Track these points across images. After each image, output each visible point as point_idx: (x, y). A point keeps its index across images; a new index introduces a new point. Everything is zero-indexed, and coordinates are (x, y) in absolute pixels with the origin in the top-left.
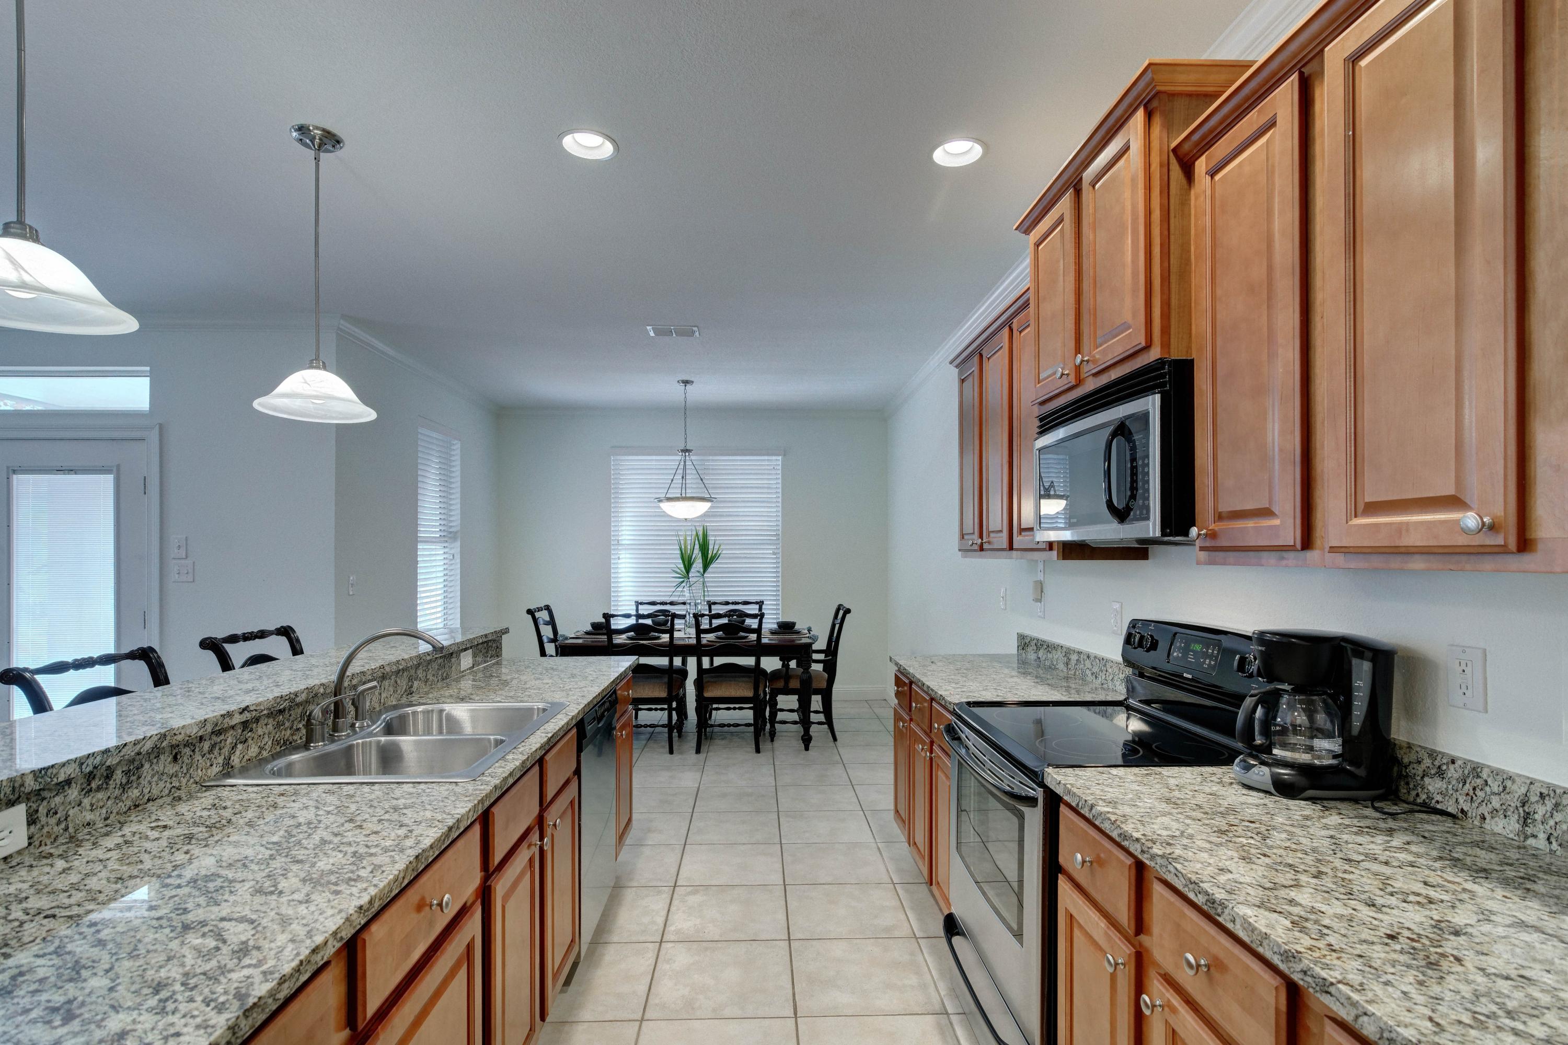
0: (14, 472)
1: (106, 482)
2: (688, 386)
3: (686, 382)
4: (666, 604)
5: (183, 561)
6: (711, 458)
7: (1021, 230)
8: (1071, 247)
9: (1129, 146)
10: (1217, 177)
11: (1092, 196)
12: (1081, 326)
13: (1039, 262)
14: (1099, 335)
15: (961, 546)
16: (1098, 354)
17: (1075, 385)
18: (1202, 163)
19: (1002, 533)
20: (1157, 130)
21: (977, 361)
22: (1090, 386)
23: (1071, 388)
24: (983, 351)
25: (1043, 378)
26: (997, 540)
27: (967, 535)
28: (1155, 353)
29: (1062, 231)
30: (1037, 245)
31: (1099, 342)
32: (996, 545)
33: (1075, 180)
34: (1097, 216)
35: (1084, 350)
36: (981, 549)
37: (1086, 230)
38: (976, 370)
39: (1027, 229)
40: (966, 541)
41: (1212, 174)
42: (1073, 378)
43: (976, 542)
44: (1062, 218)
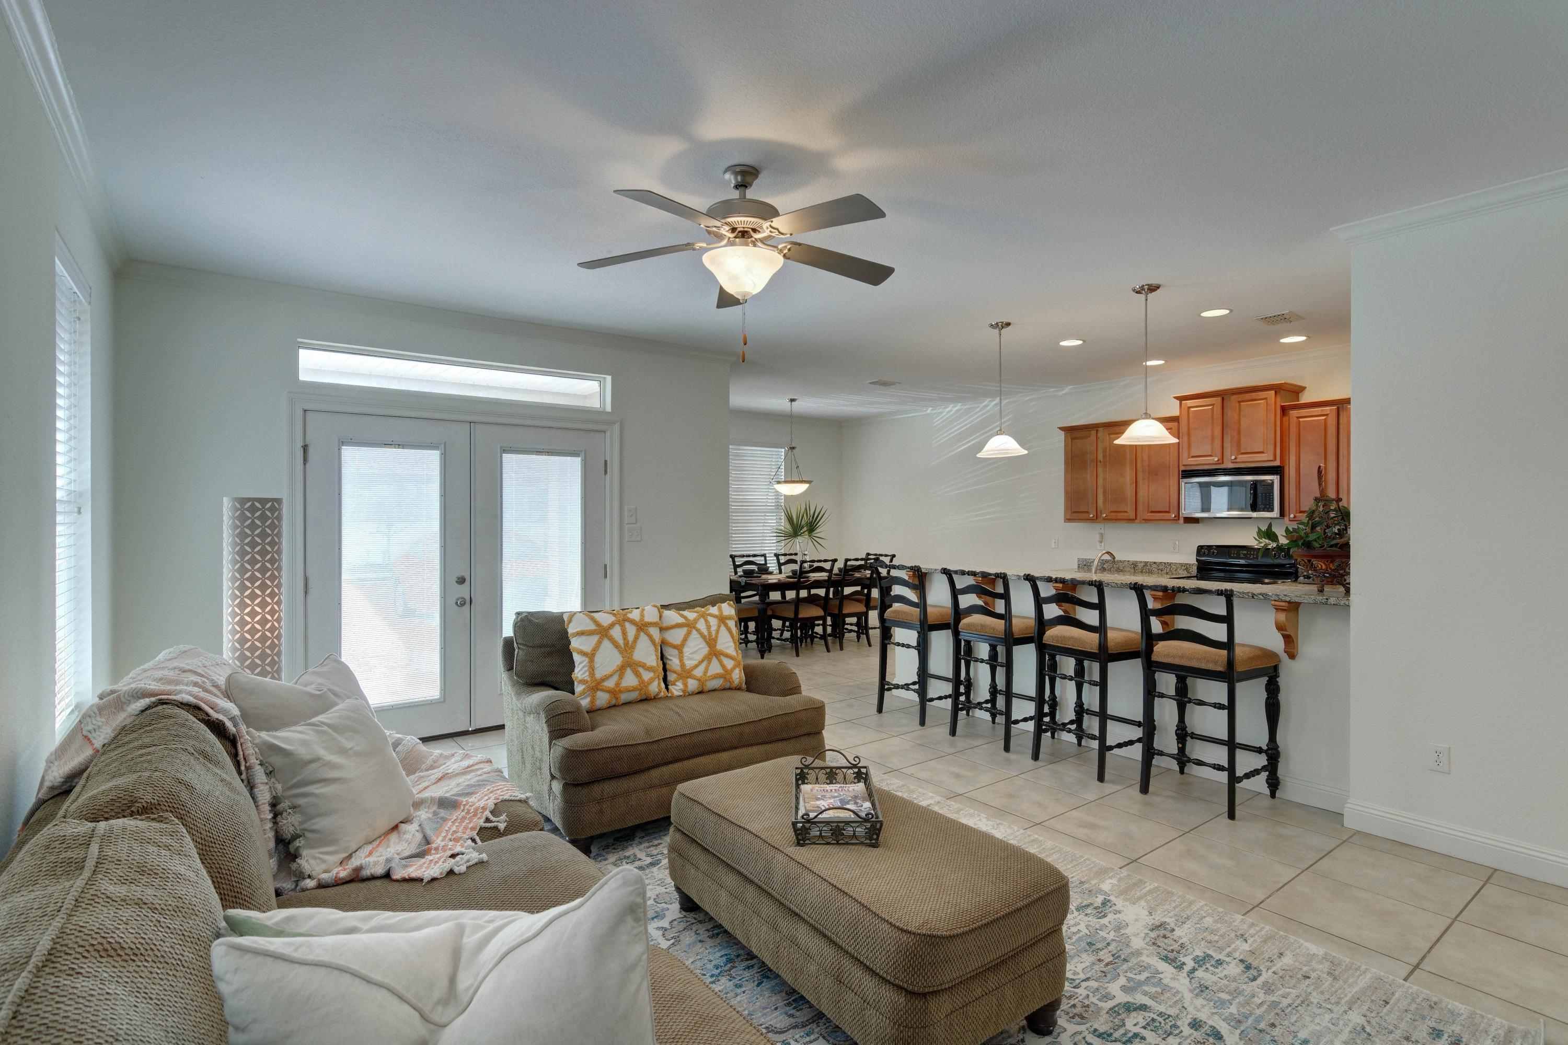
0: (504, 451)
1: (572, 466)
2: (794, 403)
3: (792, 400)
5: (635, 525)
7: (1176, 398)
8: (1220, 416)
9: (1265, 399)
10: (1301, 420)
11: (1237, 405)
12: (1225, 445)
13: (1191, 414)
14: (1243, 451)
15: (1068, 517)
16: (1242, 458)
17: (1220, 464)
18: (1294, 413)
19: (1126, 512)
20: (1279, 399)
21: (1093, 432)
22: (1231, 466)
23: (1216, 464)
24: (1101, 429)
25: (1193, 457)
26: (1120, 515)
27: (1079, 512)
28: (1277, 463)
29: (1212, 409)
30: (1189, 408)
31: (1243, 454)
32: (1119, 517)
33: (1223, 395)
34: (1242, 413)
35: (1227, 453)
36: (1096, 519)
37: (1231, 415)
38: (1093, 437)
39: (1181, 399)
40: (1076, 514)
41: (1298, 418)
42: (1220, 462)
43: (1091, 516)
44: (1213, 405)
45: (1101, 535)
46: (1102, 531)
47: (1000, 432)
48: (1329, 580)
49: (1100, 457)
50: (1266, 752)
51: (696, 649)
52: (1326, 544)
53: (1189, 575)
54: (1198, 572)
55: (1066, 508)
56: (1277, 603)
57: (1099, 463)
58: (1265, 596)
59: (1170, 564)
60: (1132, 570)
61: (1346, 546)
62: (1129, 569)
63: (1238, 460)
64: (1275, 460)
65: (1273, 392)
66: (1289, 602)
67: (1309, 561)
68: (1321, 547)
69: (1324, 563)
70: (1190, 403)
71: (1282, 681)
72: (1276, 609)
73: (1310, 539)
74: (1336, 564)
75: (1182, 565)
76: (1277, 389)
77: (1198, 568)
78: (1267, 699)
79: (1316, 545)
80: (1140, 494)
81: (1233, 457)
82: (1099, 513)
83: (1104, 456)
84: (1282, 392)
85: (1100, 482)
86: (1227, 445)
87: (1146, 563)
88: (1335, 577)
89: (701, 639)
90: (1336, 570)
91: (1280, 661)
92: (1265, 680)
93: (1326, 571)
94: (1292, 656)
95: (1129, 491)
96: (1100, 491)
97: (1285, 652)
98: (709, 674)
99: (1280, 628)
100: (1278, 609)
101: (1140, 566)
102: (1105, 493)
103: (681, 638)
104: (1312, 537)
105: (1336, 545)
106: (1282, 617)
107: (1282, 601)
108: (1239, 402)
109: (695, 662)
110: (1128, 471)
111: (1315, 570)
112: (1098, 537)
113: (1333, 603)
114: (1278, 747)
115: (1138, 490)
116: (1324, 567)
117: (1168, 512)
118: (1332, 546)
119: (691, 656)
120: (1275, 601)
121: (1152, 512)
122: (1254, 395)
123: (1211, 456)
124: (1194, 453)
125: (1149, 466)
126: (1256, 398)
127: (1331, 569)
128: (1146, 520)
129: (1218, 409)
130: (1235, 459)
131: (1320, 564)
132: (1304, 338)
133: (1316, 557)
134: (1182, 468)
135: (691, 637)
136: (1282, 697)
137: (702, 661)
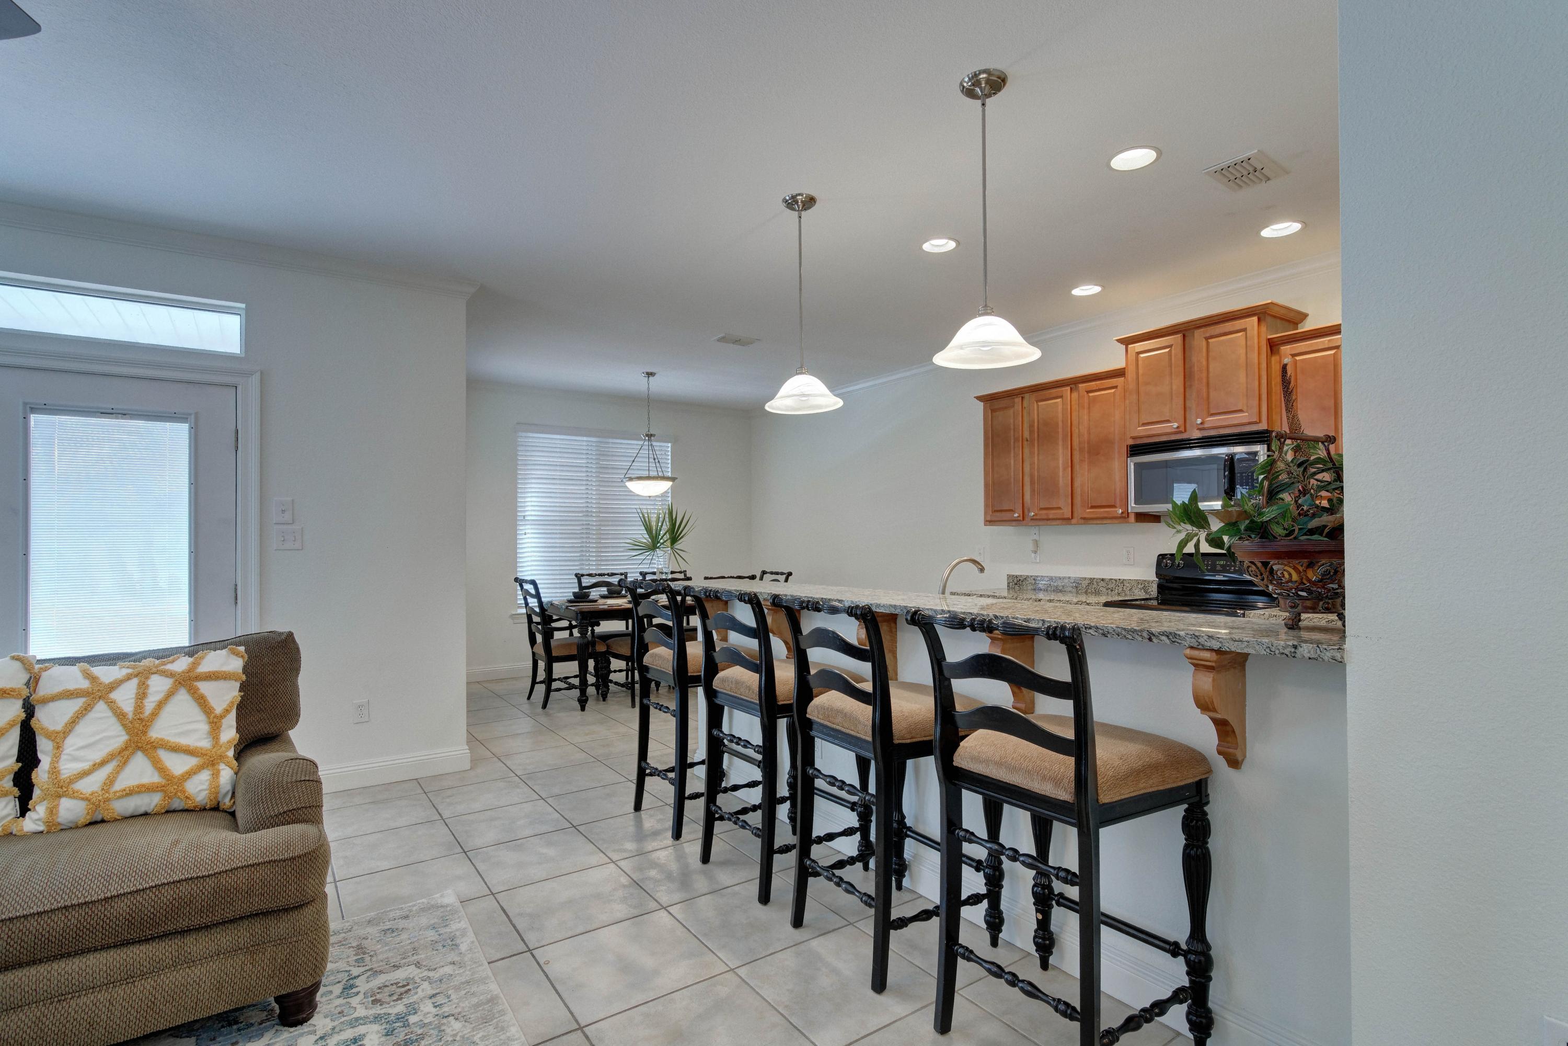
0: (34, 410)
1: (179, 433)
2: (651, 378)
3: (650, 374)
4: (604, 575)
5: (290, 527)
6: (611, 440)
7: (1121, 341)
8: (1181, 363)
9: (1244, 330)
10: (1298, 358)
11: (1204, 343)
12: (1188, 404)
13: (1140, 363)
14: (1212, 411)
15: (989, 518)
16: (1211, 421)
17: (1181, 432)
18: (1286, 349)
19: (1060, 508)
20: (1263, 329)
21: (1018, 400)
22: (1196, 434)
23: (1176, 433)
24: (1027, 396)
25: (1144, 424)
26: (1052, 514)
27: (1001, 511)
28: (1263, 426)
29: (1170, 352)
30: (1138, 353)
31: (1212, 415)
32: (1051, 517)
33: (1184, 330)
34: (1211, 354)
35: (1191, 416)
36: (1022, 520)
37: (1198, 358)
38: (1018, 407)
39: (1127, 342)
40: (998, 514)
41: (1293, 355)
42: (1182, 429)
43: (1016, 515)
44: (1170, 346)
45: (1036, 543)
46: (1035, 537)
47: (800, 371)
48: (1308, 603)
49: (1027, 434)
50: (1185, 954)
51: (93, 739)
52: (1296, 528)
53: (1148, 597)
54: (1159, 592)
55: (986, 506)
56: (1196, 653)
57: (1025, 443)
58: (1172, 637)
59: (1122, 582)
60: (1074, 590)
61: (1337, 532)
62: (1070, 589)
63: (1206, 426)
64: (1260, 421)
65: (1255, 319)
66: (1219, 652)
67: (1265, 564)
68: (1287, 535)
69: (1295, 569)
70: (1139, 346)
71: (1215, 811)
72: (1195, 665)
73: (1265, 519)
74: (1321, 570)
75: (1138, 582)
76: (1262, 313)
77: (1160, 586)
78: (1186, 847)
79: (1278, 530)
80: (1077, 483)
81: (1199, 421)
82: (1026, 511)
83: (1031, 432)
84: (1269, 319)
85: (1027, 469)
86: (1192, 404)
87: (1092, 580)
88: (1319, 597)
89: (113, 720)
90: (1322, 581)
91: (1210, 771)
92: (1179, 811)
93: (1300, 586)
94: (1234, 763)
95: (1063, 479)
96: (1027, 479)
97: (1220, 753)
98: (119, 786)
99: (1204, 705)
100: (1199, 666)
101: (1085, 583)
102: (1032, 483)
103: (67, 718)
104: (1270, 513)
105: (1319, 530)
106: (1207, 681)
107: (1205, 649)
108: (1207, 339)
109: (85, 766)
110: (1061, 451)
111: (1280, 584)
112: (1031, 546)
113: (1307, 655)
114: (1209, 947)
115: (1074, 475)
116: (1295, 577)
117: (1114, 506)
118: (1312, 532)
119: (77, 753)
120: (1192, 648)
121: (1092, 507)
122: (1228, 326)
123: (1168, 421)
124: (1145, 418)
125: (1088, 443)
126: (1232, 329)
127: (1309, 581)
128: (1086, 520)
129: (1177, 351)
130: (1202, 423)
131: (1286, 571)
132: (1295, 227)
133: (1279, 556)
134: (1131, 442)
135: (92, 715)
136: (1215, 844)
137: (103, 763)
